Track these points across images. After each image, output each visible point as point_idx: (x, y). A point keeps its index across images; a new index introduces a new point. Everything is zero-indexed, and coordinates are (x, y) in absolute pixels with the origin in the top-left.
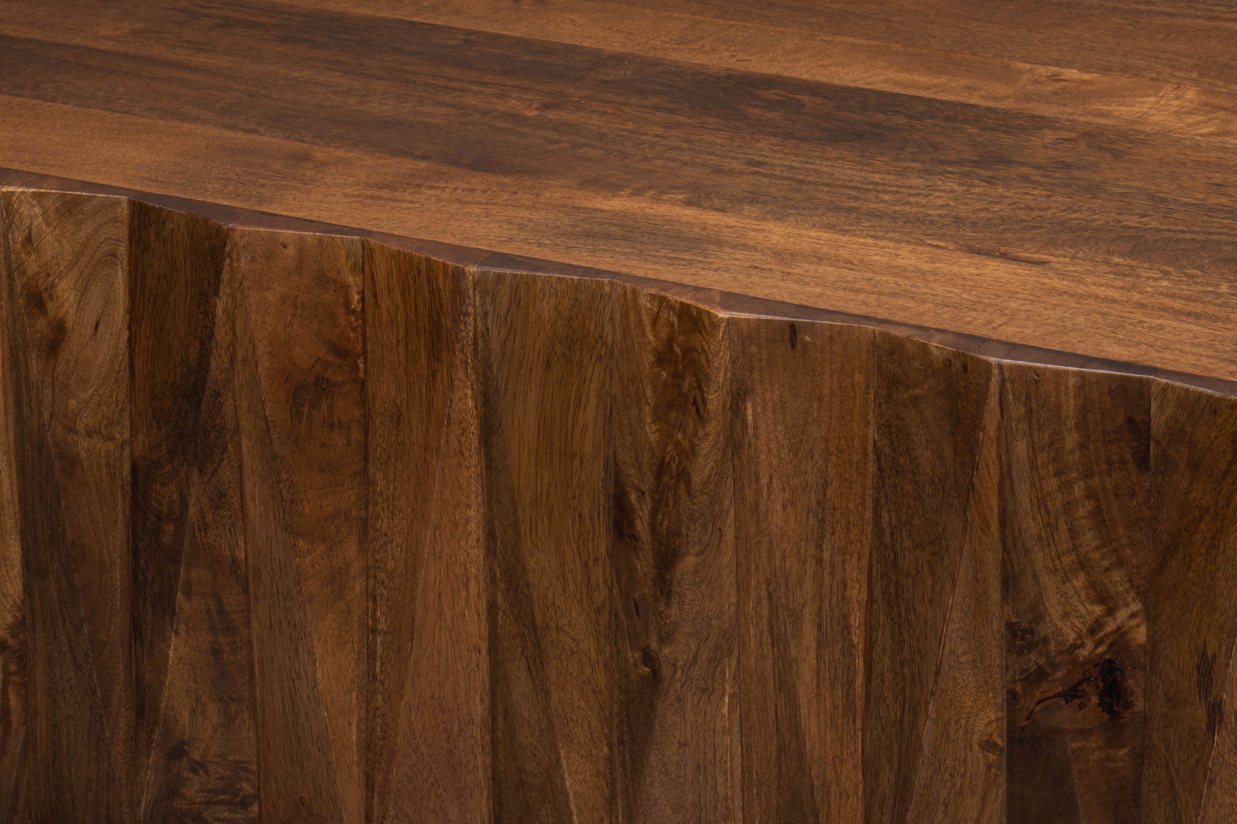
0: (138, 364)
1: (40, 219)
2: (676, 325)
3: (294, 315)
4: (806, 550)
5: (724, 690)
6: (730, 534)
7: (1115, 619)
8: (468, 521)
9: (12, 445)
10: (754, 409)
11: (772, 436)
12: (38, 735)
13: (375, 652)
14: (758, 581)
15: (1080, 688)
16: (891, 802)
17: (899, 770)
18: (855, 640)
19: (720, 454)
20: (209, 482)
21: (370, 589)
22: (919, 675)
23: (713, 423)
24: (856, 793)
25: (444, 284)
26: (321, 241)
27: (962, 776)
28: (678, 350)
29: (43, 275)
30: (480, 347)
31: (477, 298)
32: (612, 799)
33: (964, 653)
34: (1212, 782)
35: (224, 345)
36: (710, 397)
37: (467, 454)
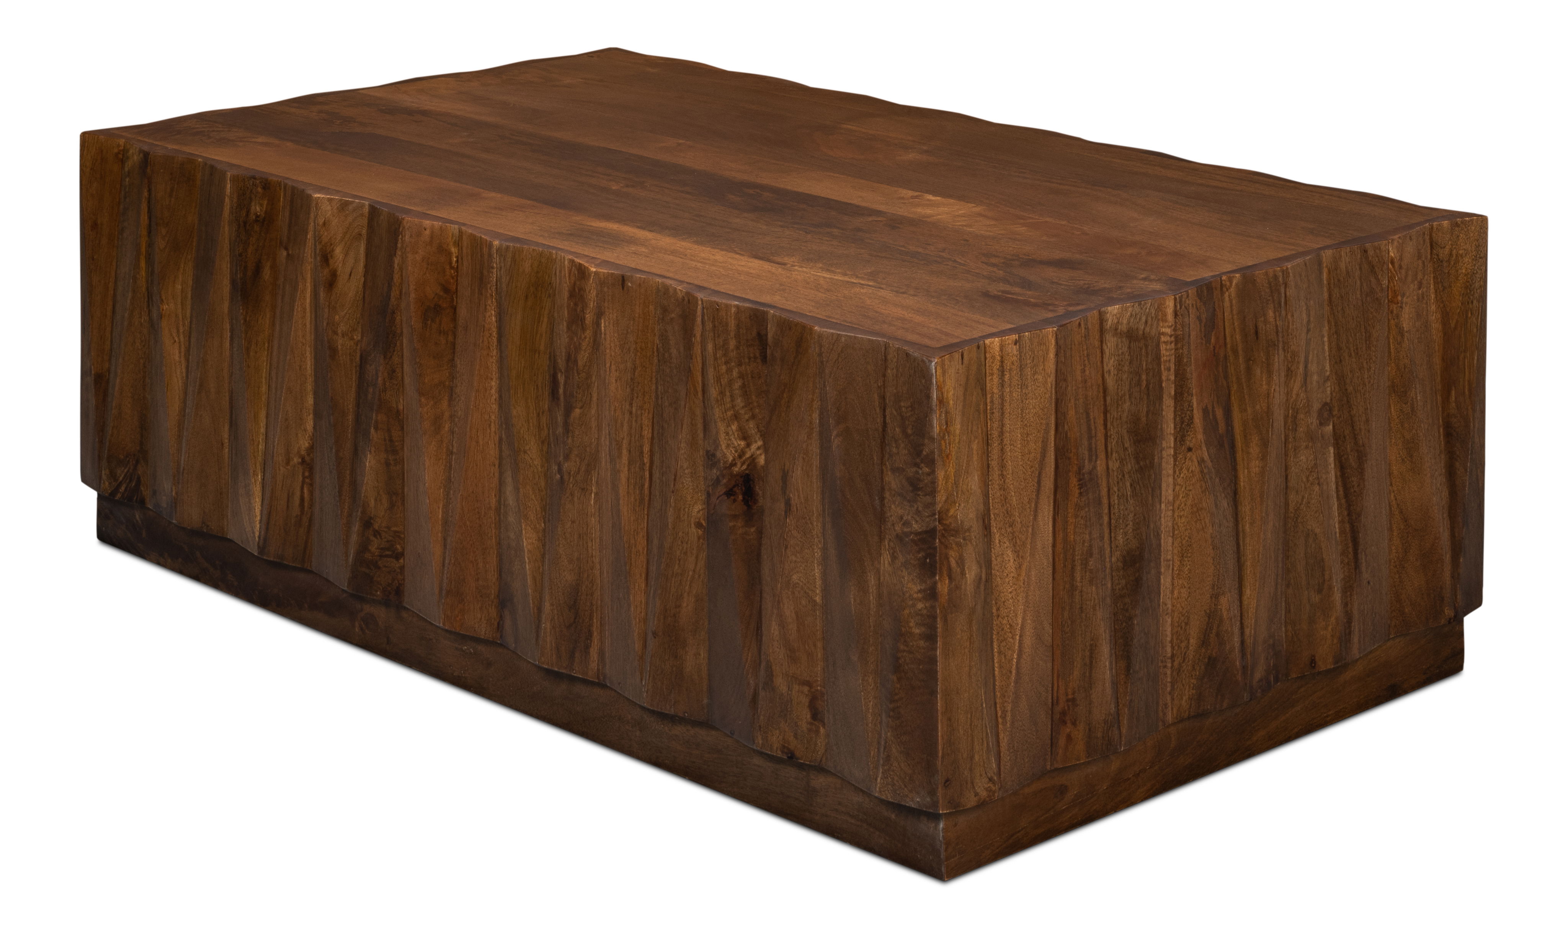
0: (367, 297)
1: (330, 213)
2: (577, 276)
3: (427, 269)
4: (625, 406)
6: (594, 396)
7: (750, 450)
8: (491, 388)
9: (312, 343)
10: (605, 323)
11: (612, 339)
13: (451, 465)
15: (734, 490)
16: (657, 557)
18: (645, 460)
19: (591, 349)
20: (387, 363)
21: (451, 428)
22: (669, 481)
23: (588, 332)
24: (643, 553)
25: (486, 251)
26: (441, 227)
27: (687, 543)
28: (577, 290)
29: (329, 244)
30: (498, 287)
31: (498, 259)
33: (687, 468)
34: (786, 548)
35: (397, 284)
36: (587, 316)
37: (491, 349)
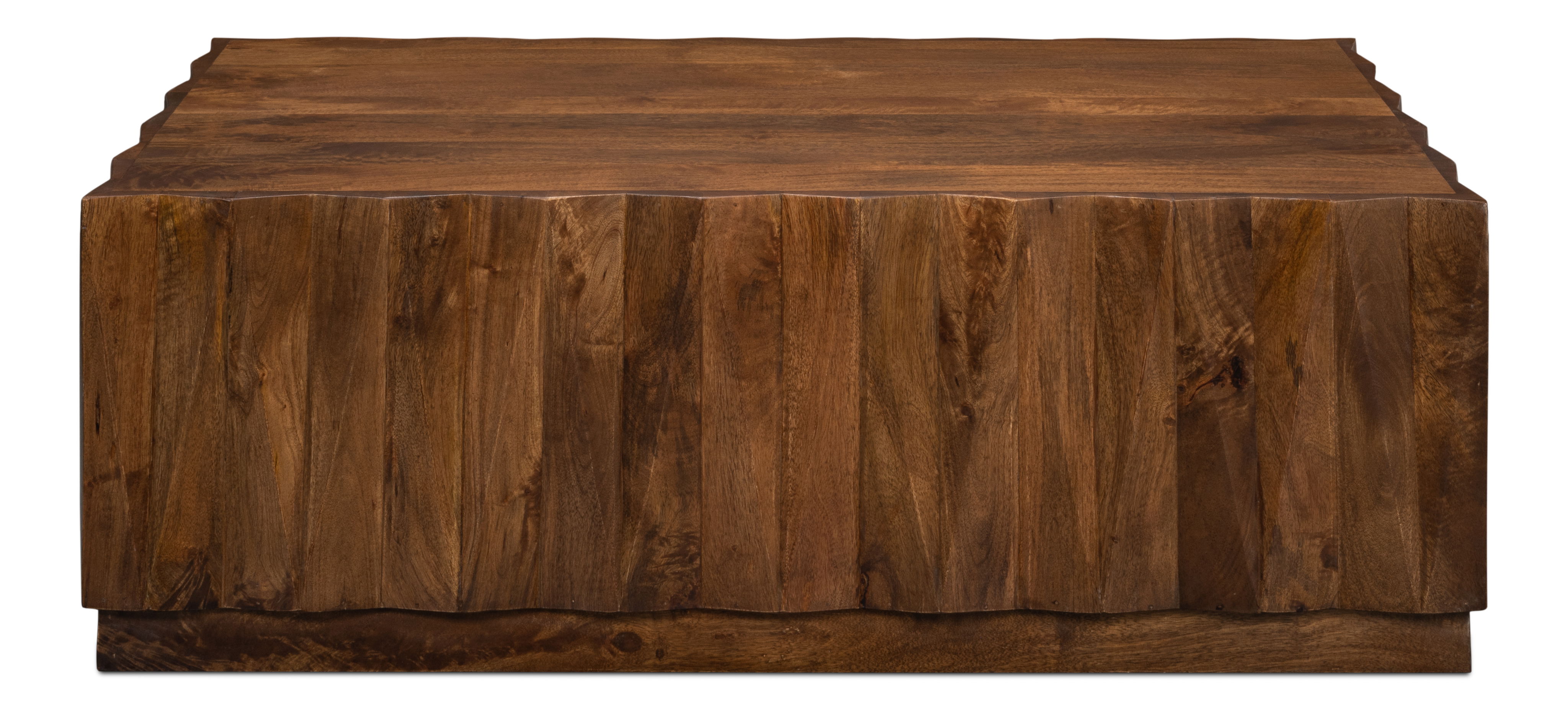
0: (631, 293)
1: (572, 214)
2: (982, 211)
3: (741, 245)
4: (1061, 327)
5: (1010, 420)
6: (1015, 326)
7: (1238, 333)
8: (851, 349)
9: (542, 360)
10: (1032, 251)
11: (1042, 265)
12: (546, 546)
13: (787, 443)
14: (1033, 351)
15: (1222, 375)
16: (1113, 465)
17: (1118, 445)
18: (1089, 374)
19: (1011, 280)
20: (682, 357)
21: (784, 404)
22: (1130, 387)
23: (1007, 263)
24: (1091, 465)
25: (840, 211)
26: (757, 199)
27: (1154, 441)
28: (984, 226)
29: (572, 249)
30: (862, 244)
31: (862, 216)
32: (940, 501)
33: (1155, 369)
34: (1298, 413)
35: (696, 270)
36: (1006, 248)
37: (852, 309)
